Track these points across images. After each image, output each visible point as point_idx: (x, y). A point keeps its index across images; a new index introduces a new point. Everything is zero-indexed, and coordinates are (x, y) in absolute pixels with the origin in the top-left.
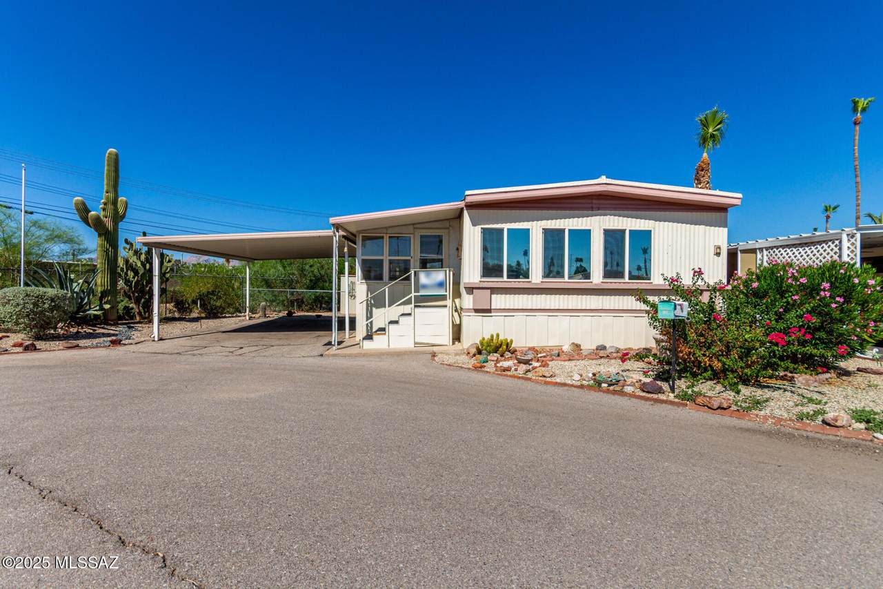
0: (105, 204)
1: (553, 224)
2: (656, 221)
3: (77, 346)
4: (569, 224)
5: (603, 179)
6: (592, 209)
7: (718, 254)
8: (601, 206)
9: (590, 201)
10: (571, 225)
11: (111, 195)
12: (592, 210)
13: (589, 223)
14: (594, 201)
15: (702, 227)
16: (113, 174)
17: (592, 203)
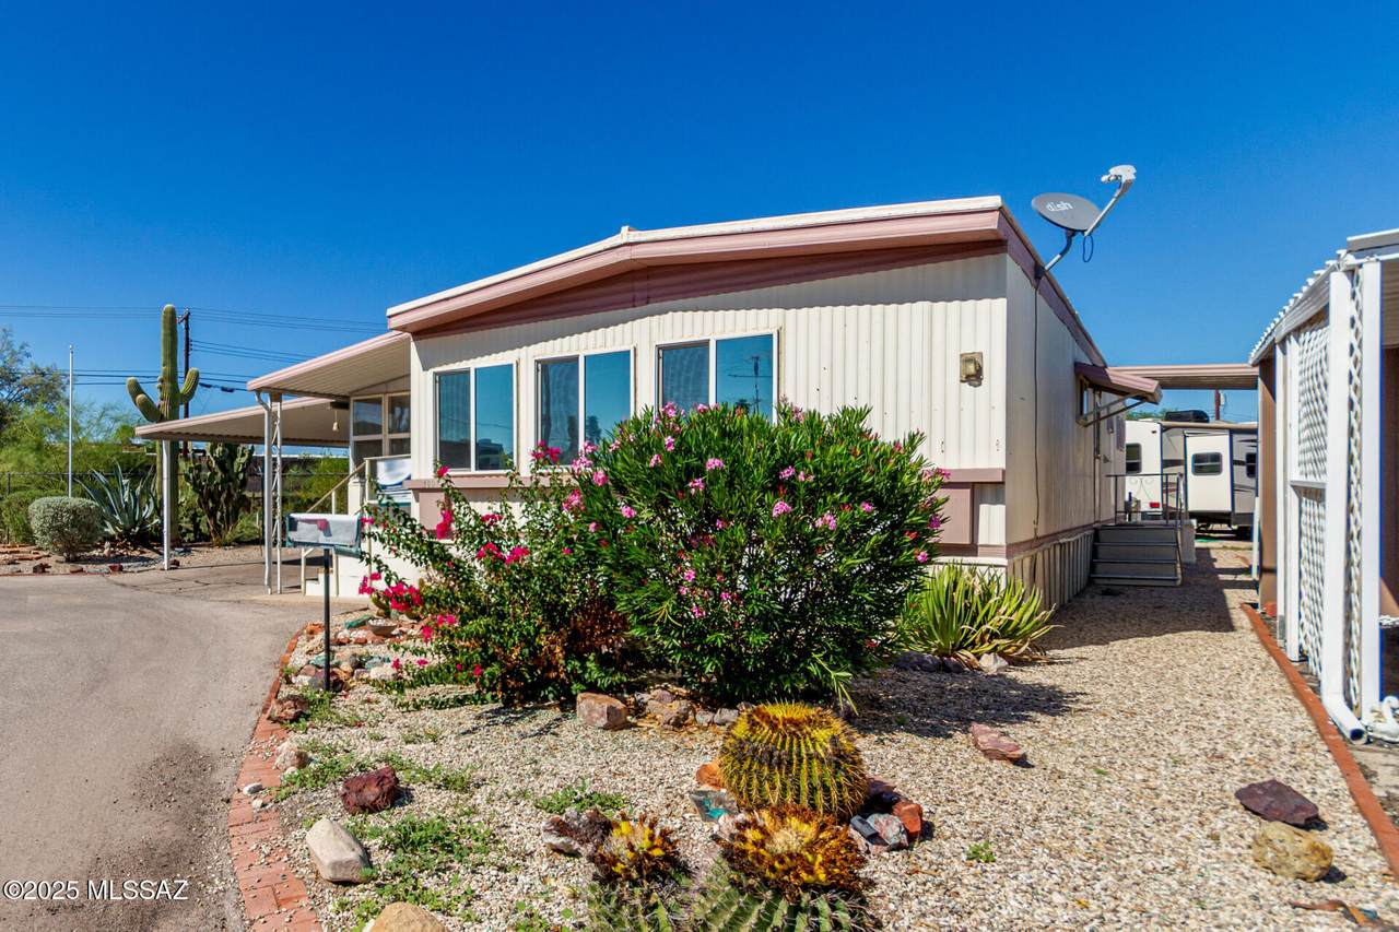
0: (162, 381)
1: (558, 348)
2: (787, 308)
3: (81, 571)
4: (583, 344)
5: (626, 234)
6: (633, 303)
7: (974, 377)
8: (652, 293)
9: (629, 285)
10: (591, 345)
11: (168, 368)
12: (634, 306)
13: (628, 336)
14: (638, 285)
15: (921, 307)
16: (169, 338)
17: (633, 290)
